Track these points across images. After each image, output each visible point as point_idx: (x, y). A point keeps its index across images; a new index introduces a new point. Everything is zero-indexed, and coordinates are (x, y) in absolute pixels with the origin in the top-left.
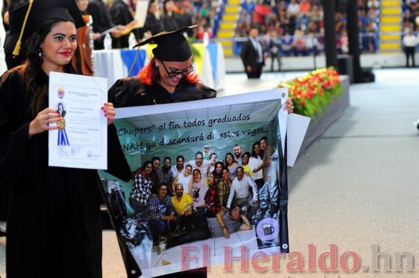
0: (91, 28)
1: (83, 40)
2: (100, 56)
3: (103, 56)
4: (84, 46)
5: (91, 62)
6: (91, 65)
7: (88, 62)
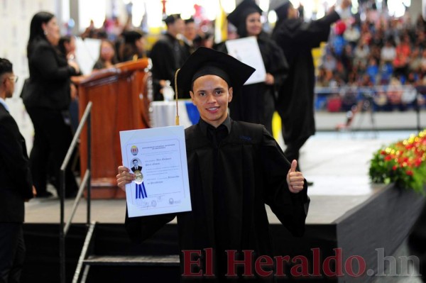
0: (150, 74)
1: (140, 89)
2: (159, 110)
3: (164, 109)
4: (141, 96)
5: (148, 117)
6: (149, 120)
7: (145, 116)
